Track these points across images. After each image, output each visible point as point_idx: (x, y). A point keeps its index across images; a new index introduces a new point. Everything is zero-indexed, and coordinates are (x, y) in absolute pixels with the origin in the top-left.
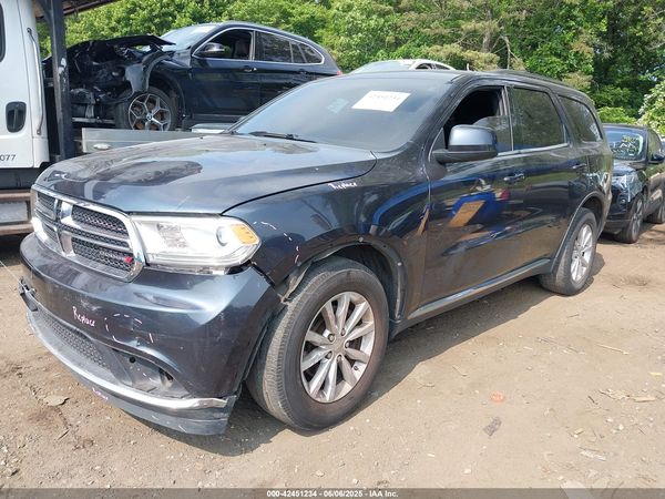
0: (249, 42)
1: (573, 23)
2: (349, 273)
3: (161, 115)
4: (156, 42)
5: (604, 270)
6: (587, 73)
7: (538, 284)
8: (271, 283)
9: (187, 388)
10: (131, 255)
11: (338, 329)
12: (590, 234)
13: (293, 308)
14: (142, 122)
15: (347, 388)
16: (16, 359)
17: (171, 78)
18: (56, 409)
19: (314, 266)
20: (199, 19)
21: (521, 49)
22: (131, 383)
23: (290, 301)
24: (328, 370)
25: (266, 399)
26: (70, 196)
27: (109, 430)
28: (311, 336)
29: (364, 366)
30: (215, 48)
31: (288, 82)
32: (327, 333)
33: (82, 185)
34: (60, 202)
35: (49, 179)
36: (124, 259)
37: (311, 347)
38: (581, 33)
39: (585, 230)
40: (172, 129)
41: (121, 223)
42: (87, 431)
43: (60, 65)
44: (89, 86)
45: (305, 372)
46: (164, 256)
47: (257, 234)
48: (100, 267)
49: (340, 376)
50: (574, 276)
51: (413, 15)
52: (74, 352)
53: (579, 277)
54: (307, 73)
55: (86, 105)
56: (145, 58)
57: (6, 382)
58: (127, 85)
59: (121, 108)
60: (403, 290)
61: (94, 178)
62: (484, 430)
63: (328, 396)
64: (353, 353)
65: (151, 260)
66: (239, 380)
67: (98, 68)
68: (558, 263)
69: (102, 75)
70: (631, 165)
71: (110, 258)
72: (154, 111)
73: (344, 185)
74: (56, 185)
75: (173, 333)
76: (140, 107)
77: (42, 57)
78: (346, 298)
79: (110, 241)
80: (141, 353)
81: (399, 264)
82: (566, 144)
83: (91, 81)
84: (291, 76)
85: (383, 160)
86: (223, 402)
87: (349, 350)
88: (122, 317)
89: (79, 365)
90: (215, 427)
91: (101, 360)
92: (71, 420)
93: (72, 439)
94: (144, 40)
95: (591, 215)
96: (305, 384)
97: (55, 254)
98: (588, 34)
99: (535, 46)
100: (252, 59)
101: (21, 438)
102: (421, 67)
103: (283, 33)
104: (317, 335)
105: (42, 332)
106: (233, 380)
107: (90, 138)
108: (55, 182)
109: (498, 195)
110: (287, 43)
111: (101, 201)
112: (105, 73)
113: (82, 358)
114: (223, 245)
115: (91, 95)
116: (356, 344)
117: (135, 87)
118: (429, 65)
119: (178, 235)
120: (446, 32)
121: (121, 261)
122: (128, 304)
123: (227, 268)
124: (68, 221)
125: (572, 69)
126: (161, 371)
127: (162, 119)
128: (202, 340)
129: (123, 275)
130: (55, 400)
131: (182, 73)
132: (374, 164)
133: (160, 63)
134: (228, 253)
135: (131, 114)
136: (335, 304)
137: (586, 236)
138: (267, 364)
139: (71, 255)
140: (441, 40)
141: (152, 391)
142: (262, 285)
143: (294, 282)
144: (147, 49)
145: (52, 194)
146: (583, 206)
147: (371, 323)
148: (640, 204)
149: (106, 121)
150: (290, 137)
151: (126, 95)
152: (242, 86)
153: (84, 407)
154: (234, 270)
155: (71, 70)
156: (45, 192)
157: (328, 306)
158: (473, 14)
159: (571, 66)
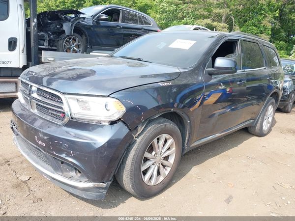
0: (119, 15)
1: (263, 12)
2: (165, 125)
3: (78, 46)
4: (77, 13)
5: (276, 125)
6: (268, 34)
7: (247, 131)
8: (130, 129)
9: (88, 177)
10: (64, 113)
11: (159, 151)
12: (272, 109)
13: (140, 141)
14: (69, 49)
15: (161, 178)
16: (8, 157)
17: (83, 29)
18: (25, 182)
19: (150, 122)
20: (96, 3)
21: (239, 23)
22: (61, 174)
23: (138, 138)
24: (153, 170)
25: (124, 184)
26: (36, 84)
27: (50, 194)
28: (147, 155)
29: (170, 168)
30: (104, 17)
31: (136, 33)
32: (154, 153)
33: (42, 78)
34: (31, 86)
35: (27, 74)
36: (61, 115)
37: (146, 160)
38: (267, 16)
39: (270, 107)
40: (83, 53)
41: (60, 98)
42: (39, 194)
43: (34, 22)
44: (46, 32)
45: (143, 171)
46: (79, 114)
47: (125, 106)
48: (49, 118)
49: (159, 173)
50: (264, 128)
51: (191, 5)
52: (35, 157)
53: (266, 128)
54: (145, 30)
55: (44, 40)
56: (72, 20)
57: (2, 168)
58: (64, 32)
59: (60, 42)
60: (190, 134)
61: (48, 75)
62: (225, 201)
63: (153, 183)
64: (165, 162)
65: (73, 116)
66: (112, 175)
67: (51, 24)
68: (257, 121)
69: (52, 27)
70: (290, 78)
71: (54, 114)
72: (75, 44)
73: (166, 84)
74: (30, 78)
75: (82, 151)
76: (69, 42)
77: (26, 18)
78: (164, 137)
79: (54, 106)
80: (67, 160)
81: (189, 122)
82: (264, 68)
83: (47, 29)
84: (136, 31)
85: (183, 72)
86: (104, 185)
87: (163, 161)
88: (58, 142)
89: (37, 163)
90: (100, 196)
91: (47, 161)
92: (32, 188)
93: (32, 198)
94: (72, 12)
95: (273, 100)
96: (143, 177)
97: (28, 110)
98: (270, 17)
99: (245, 21)
100: (120, 22)
101: (8, 196)
102: (195, 29)
103: (133, 11)
104: (149, 154)
105: (20, 146)
106: (110, 175)
107: (46, 55)
108: (29, 76)
109: (228, 90)
110: (136, 15)
111: (50, 87)
112: (54, 26)
113: (38, 160)
114: (108, 110)
115: (47, 36)
116: (166, 158)
117: (67, 33)
118: (199, 28)
119: (87, 105)
120: (206, 13)
121: (59, 116)
122: (62, 137)
123: (109, 122)
124: (35, 95)
125: (261, 32)
126: (75, 169)
127: (78, 48)
128: (96, 155)
129: (60, 122)
130: (25, 178)
131: (88, 28)
132: (179, 74)
133: (79, 22)
134: (110, 115)
135: (65, 45)
136: (158, 139)
137: (271, 109)
138: (126, 167)
139: (35, 111)
140: (203, 17)
141: (71, 178)
142: (125, 130)
143: (140, 129)
144: (73, 16)
145: (27, 82)
146: (270, 96)
147: (174, 149)
148: (293, 95)
149: (53, 48)
150: (139, 60)
151: (63, 36)
152: (114, 34)
153: (38, 182)
154: (113, 123)
155: (39, 24)
156: (24, 81)
157: (155, 140)
158: (219, 6)
159: (261, 31)
